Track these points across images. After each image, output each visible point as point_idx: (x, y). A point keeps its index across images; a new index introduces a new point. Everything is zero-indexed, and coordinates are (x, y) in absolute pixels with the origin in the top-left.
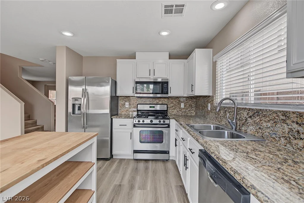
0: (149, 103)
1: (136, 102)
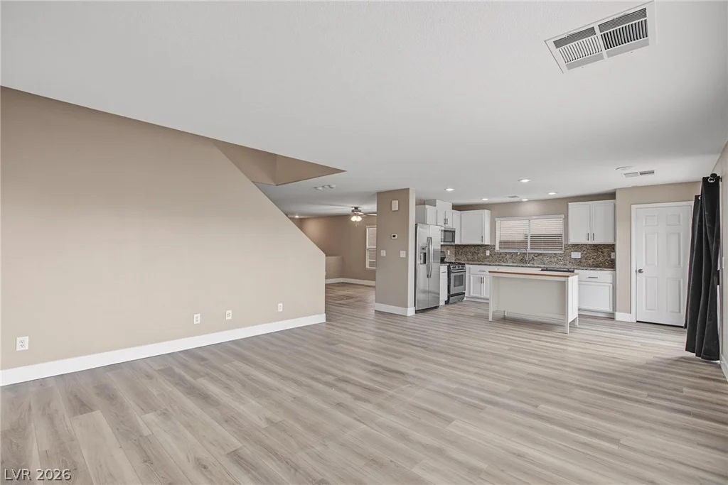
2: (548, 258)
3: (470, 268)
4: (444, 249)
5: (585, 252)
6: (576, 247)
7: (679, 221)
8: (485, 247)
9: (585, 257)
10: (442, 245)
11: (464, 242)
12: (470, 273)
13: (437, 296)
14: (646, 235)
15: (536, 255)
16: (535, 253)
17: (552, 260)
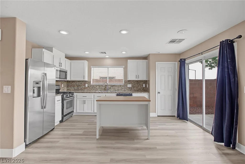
2: (117, 88)
3: (77, 95)
4: (59, 83)
5: (133, 84)
6: (129, 82)
7: (172, 71)
8: (85, 82)
9: (133, 87)
10: (56, 81)
11: (73, 79)
12: (77, 98)
13: (53, 115)
14: (161, 76)
15: (112, 86)
16: (111, 85)
17: (119, 88)
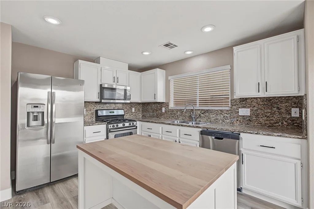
0: (106, 109)
1: (94, 108)
2: (214, 116)
4: (127, 107)
5: (255, 109)
6: (244, 102)
8: (160, 104)
9: (255, 114)
15: (203, 112)
16: (202, 110)
17: (218, 117)
